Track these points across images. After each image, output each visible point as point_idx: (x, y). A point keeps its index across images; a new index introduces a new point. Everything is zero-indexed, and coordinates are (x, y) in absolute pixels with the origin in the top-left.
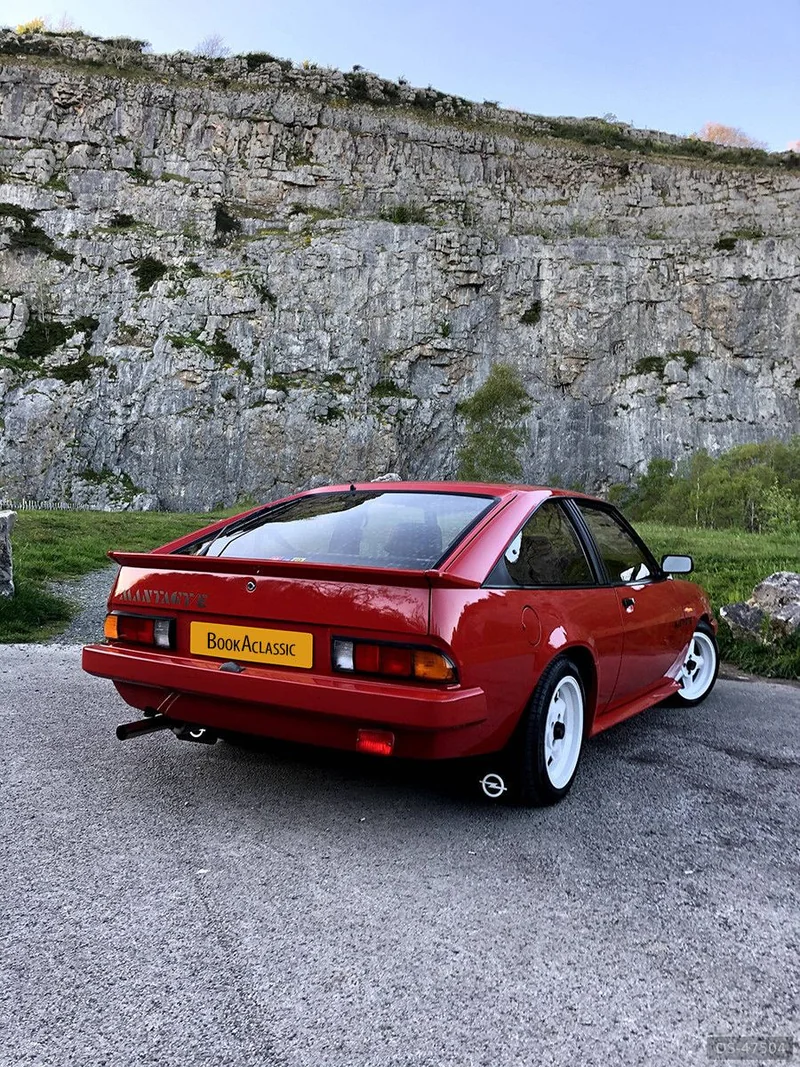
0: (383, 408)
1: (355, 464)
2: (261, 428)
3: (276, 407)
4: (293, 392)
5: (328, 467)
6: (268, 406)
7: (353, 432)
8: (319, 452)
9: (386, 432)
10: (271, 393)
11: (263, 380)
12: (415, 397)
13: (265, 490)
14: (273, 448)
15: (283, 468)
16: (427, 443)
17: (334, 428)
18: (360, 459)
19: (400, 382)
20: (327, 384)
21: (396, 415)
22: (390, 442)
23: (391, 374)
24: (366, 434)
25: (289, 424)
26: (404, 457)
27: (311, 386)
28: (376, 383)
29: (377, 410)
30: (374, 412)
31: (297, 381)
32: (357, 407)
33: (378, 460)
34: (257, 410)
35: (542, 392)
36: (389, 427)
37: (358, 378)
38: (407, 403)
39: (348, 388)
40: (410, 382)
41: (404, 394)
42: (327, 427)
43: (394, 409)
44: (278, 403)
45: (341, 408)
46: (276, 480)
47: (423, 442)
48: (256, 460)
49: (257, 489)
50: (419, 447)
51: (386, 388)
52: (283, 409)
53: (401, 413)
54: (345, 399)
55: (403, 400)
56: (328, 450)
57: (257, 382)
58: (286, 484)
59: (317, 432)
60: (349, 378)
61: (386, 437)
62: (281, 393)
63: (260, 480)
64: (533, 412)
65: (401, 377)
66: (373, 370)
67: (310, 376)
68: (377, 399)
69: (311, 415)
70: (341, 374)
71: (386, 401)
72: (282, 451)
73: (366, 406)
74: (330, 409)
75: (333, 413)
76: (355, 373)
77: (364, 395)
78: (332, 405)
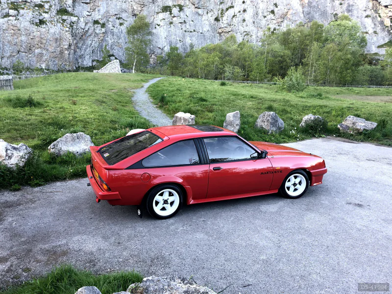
0: (64, 20)
1: (54, 45)
2: (9, 28)
3: (15, 18)
4: (21, 11)
5: (42, 46)
6: (11, 18)
7: (52, 31)
8: (37, 39)
9: (67, 31)
10: (12, 12)
11: (6, 5)
12: (77, 16)
13: (14, 56)
14: (16, 37)
15: (21, 46)
16: (84, 37)
17: (43, 28)
18: (56, 43)
19: (70, 9)
20: (37, 8)
21: (70, 24)
22: (68, 36)
23: (65, 6)
24: (58, 32)
25: (22, 26)
26: (75, 42)
27: (30, 9)
28: (59, 9)
29: (61, 21)
30: (60, 22)
31: (23, 6)
32: (52, 19)
33: (64, 43)
34: (6, 19)
35: (128, 17)
36: (67, 29)
37: (51, 6)
38: (74, 19)
39: (47, 11)
40: (73, 10)
41: (72, 15)
42: (40, 28)
43: (69, 21)
44: (15, 16)
45: (45, 19)
46: (19, 52)
47: (82, 36)
48: (9, 42)
49: (11, 56)
50: (80, 38)
51: (63, 11)
52: (18, 19)
53: (72, 24)
54: (46, 15)
55: (71, 17)
56: (42, 38)
57: (4, 6)
58: (24, 53)
59: (35, 30)
60: (47, 6)
61: (67, 33)
62: (16, 12)
63: (11, 51)
64: (125, 25)
65: (70, 7)
66: (57, 3)
67: (28, 4)
68: (61, 16)
69: (32, 23)
70: (43, 4)
71: (65, 17)
72: (20, 38)
73: (56, 20)
74: (40, 20)
75: (42, 22)
76: (49, 4)
77: (54, 14)
78: (41, 18)
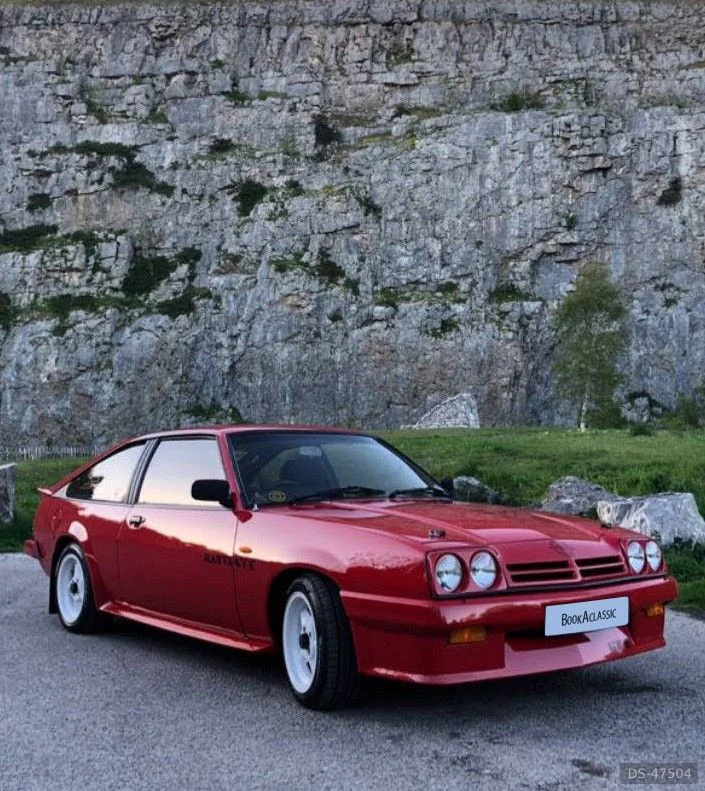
0: (503, 314)
1: (475, 379)
2: (370, 349)
3: (385, 324)
4: (403, 307)
5: (445, 384)
6: (377, 325)
7: (470, 344)
8: (434, 369)
9: (508, 341)
10: (379, 311)
11: (370, 297)
12: (540, 299)
13: (377, 415)
14: (384, 369)
15: (396, 389)
16: (557, 349)
17: (449, 342)
18: (480, 372)
19: (522, 284)
20: (439, 294)
21: (519, 321)
22: (513, 352)
23: (511, 277)
24: (485, 345)
25: (400, 341)
26: (531, 367)
27: (423, 298)
28: (493, 288)
29: (497, 318)
30: (492, 320)
31: (407, 295)
32: (474, 316)
33: (500, 372)
34: (366, 329)
35: (691, 281)
36: (510, 335)
37: (473, 284)
38: (531, 306)
39: (462, 296)
40: (533, 283)
41: (527, 297)
42: (441, 342)
43: (515, 314)
44: (387, 320)
45: (455, 318)
46: (389, 403)
47: (552, 348)
48: (368, 382)
49: (370, 415)
50: (548, 354)
51: (505, 292)
52: (393, 326)
53: (523, 321)
54: (459, 308)
55: (525, 304)
56: (444, 366)
57: (364, 301)
58: (400, 407)
59: (430, 348)
60: (464, 286)
61: (508, 347)
62: (389, 309)
63: (372, 404)
64: (681, 304)
65: (523, 278)
66: (490, 275)
67: (421, 287)
68: (495, 305)
69: (423, 330)
70: (454, 281)
71: (506, 306)
72: (394, 370)
73: (483, 315)
74: (443, 322)
75: (448, 326)
76: (470, 280)
77: (480, 301)
78: (446, 316)
